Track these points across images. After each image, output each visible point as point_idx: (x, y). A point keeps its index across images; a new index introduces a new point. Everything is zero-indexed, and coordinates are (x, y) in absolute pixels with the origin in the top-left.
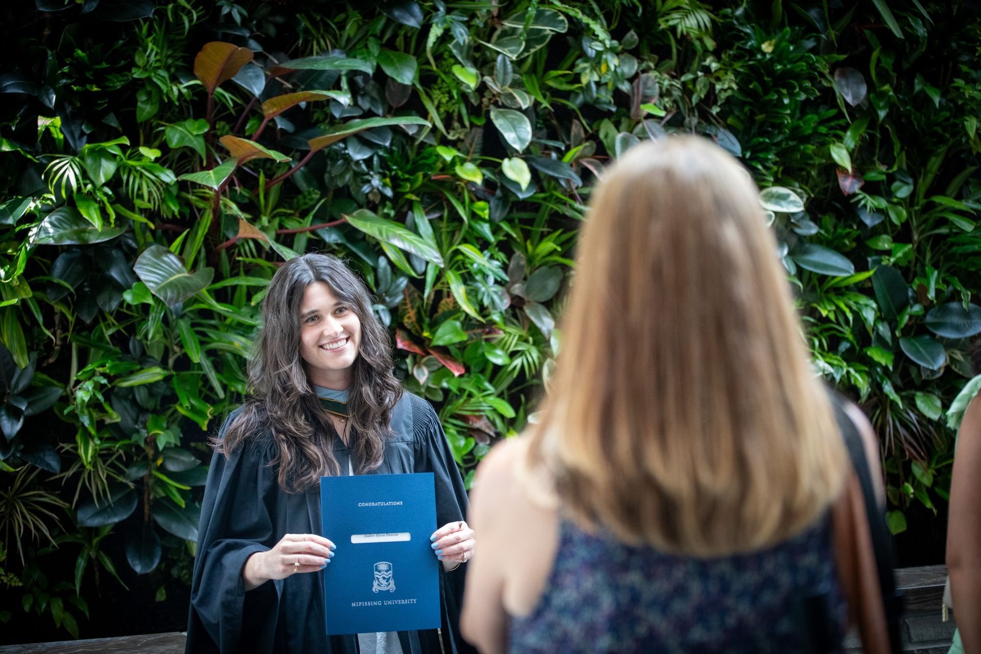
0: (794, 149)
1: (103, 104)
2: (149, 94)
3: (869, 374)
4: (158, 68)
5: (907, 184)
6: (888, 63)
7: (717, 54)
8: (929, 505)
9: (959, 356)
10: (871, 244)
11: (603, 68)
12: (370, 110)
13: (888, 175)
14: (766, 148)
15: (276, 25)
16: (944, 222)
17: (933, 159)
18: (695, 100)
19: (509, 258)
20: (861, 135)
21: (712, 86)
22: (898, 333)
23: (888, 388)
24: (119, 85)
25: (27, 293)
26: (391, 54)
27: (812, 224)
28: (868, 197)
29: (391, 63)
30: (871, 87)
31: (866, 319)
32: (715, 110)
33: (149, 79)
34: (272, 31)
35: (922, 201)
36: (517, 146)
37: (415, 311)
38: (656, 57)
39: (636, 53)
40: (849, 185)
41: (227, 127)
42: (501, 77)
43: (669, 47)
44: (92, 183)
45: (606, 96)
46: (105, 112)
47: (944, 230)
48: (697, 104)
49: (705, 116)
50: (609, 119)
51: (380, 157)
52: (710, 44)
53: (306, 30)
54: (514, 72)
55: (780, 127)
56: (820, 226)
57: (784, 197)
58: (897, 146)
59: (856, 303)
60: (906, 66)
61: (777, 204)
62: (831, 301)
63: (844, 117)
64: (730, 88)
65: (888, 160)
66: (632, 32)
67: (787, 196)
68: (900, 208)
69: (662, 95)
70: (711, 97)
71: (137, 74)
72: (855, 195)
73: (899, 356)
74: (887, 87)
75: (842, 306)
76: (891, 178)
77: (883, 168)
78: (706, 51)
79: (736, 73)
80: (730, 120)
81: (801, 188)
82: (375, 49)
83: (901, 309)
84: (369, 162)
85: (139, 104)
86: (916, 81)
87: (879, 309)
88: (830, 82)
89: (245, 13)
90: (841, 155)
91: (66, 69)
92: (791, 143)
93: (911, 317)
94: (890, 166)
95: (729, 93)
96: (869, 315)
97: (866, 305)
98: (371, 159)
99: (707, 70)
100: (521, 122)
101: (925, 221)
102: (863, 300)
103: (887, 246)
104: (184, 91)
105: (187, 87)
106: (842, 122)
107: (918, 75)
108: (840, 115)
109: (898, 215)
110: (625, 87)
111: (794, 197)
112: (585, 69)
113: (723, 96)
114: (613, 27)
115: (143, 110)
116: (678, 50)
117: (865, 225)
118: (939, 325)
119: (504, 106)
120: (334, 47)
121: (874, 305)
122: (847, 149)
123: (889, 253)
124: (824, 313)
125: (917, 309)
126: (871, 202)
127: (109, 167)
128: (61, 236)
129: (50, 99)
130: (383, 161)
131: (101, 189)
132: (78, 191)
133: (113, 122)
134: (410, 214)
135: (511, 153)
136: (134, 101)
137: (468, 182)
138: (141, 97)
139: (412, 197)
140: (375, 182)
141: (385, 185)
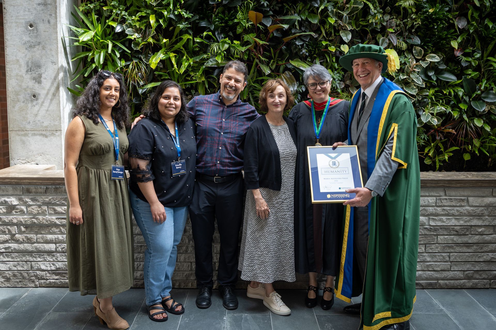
0: (439, 42)
1: (227, 29)
2: (240, 26)
3: (459, 111)
4: (243, 19)
5: (479, 53)
6: (476, 15)
7: (416, 13)
8: (477, 152)
9: (493, 107)
10: (465, 72)
11: (376, 18)
12: (305, 31)
13: (472, 50)
14: (429, 42)
15: (279, 7)
16: (491, 66)
17: (490, 45)
18: (407, 28)
19: (345, 74)
20: (463, 38)
21: (413, 23)
22: (471, 100)
23: (465, 117)
24: (231, 24)
25: (203, 79)
26: (312, 15)
27: (445, 65)
28: (463, 57)
29: (311, 17)
30: (469, 22)
31: (459, 95)
32: (413, 30)
33: (240, 22)
34: (277, 8)
35: (485, 59)
36: (347, 41)
38: (397, 15)
39: (390, 14)
40: (458, 54)
41: (264, 36)
42: (345, 21)
43: (400, 11)
44: (221, 50)
45: (379, 27)
46: (229, 31)
47: (492, 68)
48: (408, 29)
49: (410, 32)
50: (381, 34)
51: (306, 44)
52: (414, 10)
53: (287, 8)
54: (349, 19)
55: (435, 35)
56: (447, 66)
57: (434, 57)
58: (477, 41)
59: (457, 90)
60: (483, 16)
61: (431, 59)
62: (448, 89)
63: (457, 32)
64: (419, 24)
65: (474, 46)
66: (388, 7)
67: (435, 56)
68: (476, 61)
69: (397, 26)
70: (413, 27)
71: (236, 21)
72: (459, 56)
73: (470, 107)
74: (474, 22)
75: (452, 91)
76: (474, 51)
77: (471, 49)
78: (413, 13)
79: (421, 19)
80: (419, 34)
81: (441, 54)
82: (307, 14)
83: (473, 92)
84: (302, 46)
85: (238, 29)
86: (486, 20)
87: (465, 92)
88: (454, 21)
89: (268, 3)
90: (455, 44)
91: (217, 19)
92: (438, 40)
93: (477, 95)
94: (474, 48)
95: (418, 25)
96: (461, 94)
97: (460, 91)
98: (303, 44)
99: (412, 19)
100: (349, 34)
101: (486, 65)
102: (460, 89)
103: (470, 73)
104: (249, 25)
105: (250, 24)
106: (456, 34)
107: (487, 19)
108: (456, 31)
109: (475, 63)
110: (385, 24)
111: (437, 57)
112: (371, 18)
113: (417, 25)
114: (383, 5)
115: (238, 31)
116: (403, 12)
117: (462, 66)
118: (485, 98)
119: (345, 30)
120: (295, 13)
121: (463, 91)
122: (458, 42)
123: (470, 75)
124: (445, 92)
125: (479, 92)
126: (464, 59)
127: (226, 46)
128: (212, 65)
129: (212, 28)
130: (307, 45)
131: (223, 52)
132: (217, 52)
133: (231, 34)
134: (315, 60)
135: (344, 43)
136: (236, 28)
137: (331, 52)
138: (238, 27)
139: (315, 55)
140: (303, 51)
141: (306, 52)
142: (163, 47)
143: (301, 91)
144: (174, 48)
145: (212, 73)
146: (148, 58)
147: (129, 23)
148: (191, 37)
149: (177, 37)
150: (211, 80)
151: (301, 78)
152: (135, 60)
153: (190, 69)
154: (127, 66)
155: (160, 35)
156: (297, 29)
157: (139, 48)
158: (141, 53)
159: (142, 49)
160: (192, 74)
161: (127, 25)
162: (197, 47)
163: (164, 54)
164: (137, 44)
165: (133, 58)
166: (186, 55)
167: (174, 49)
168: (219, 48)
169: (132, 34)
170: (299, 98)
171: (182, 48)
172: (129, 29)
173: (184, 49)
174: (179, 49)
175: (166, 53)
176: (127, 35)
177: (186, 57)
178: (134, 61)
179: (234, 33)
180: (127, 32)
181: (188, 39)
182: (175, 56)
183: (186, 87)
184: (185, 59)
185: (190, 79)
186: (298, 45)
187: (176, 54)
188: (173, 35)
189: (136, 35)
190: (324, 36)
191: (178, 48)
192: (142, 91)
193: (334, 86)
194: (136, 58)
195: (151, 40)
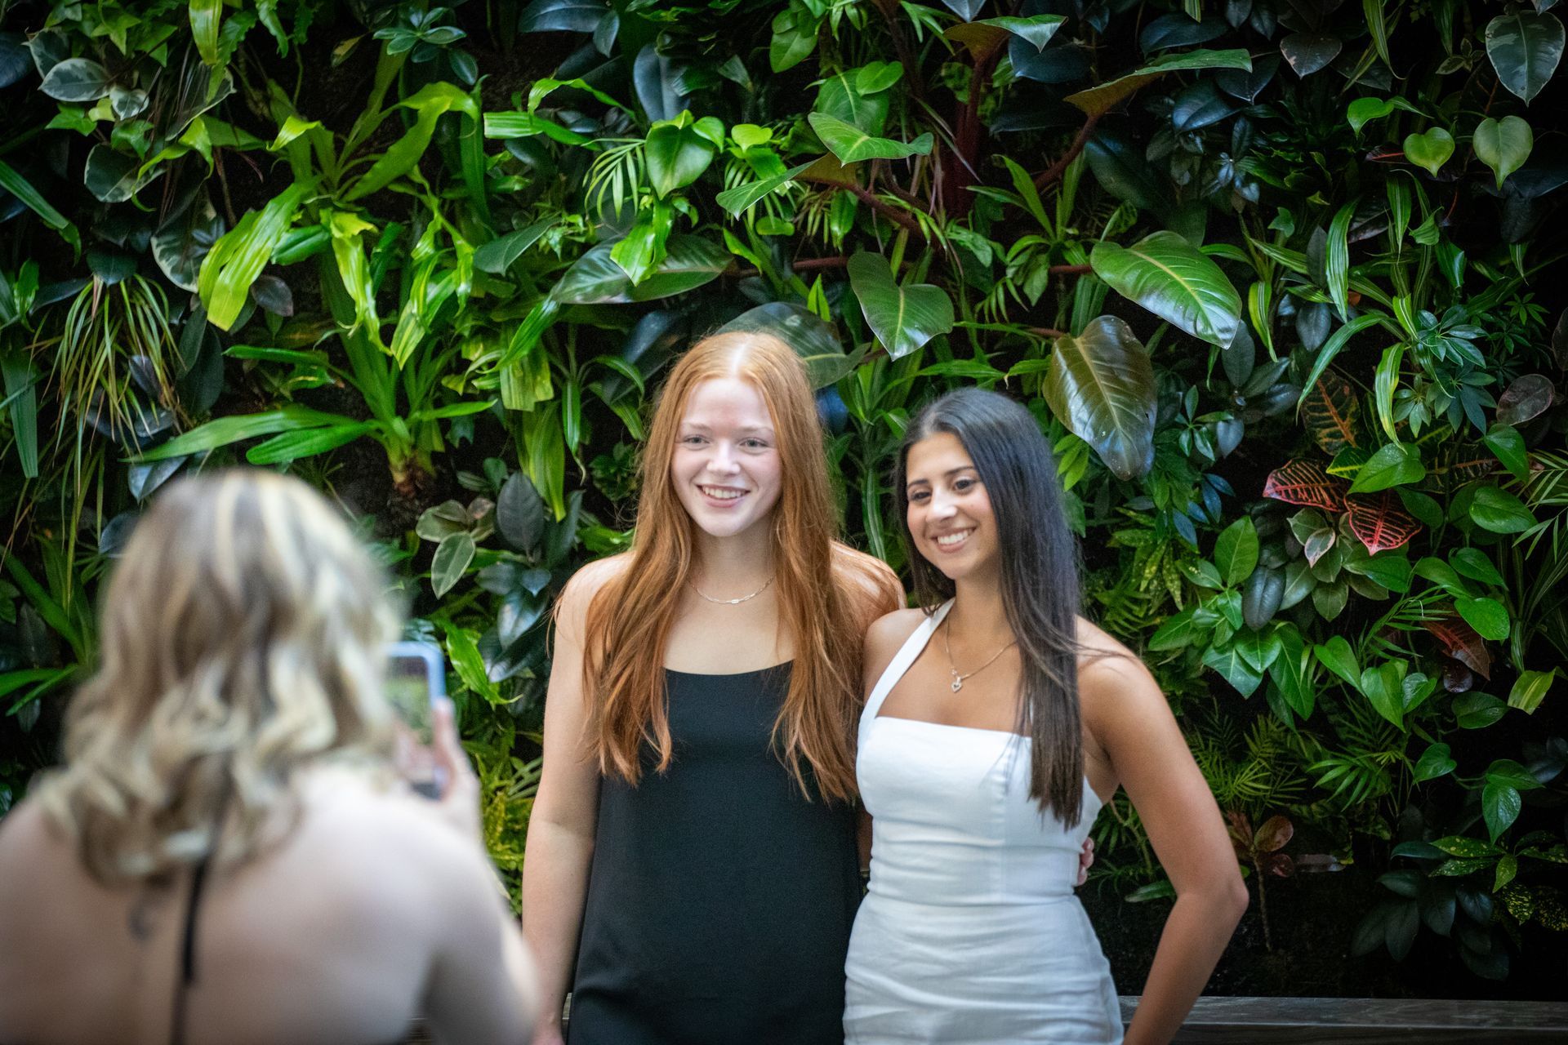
1: (709, 43)
2: (795, 16)
12: (1247, 25)
25: (547, 387)
36: (1522, 91)
37: (1349, 420)
44: (654, 193)
46: (723, 57)
84: (1219, 134)
85: (775, 38)
98: (1225, 126)
100: (1552, 36)
104: (852, 13)
105: (854, 7)
115: (785, 49)
127: (696, 161)
128: (599, 288)
129: (605, 36)
130: (1258, 125)
131: (667, 202)
132: (628, 205)
133: (738, 72)
134: (1319, 229)
135: (1505, 106)
136: (769, 33)
137: (1422, 172)
138: (782, 24)
139: (1316, 199)
140: (1226, 172)
141: (1248, 179)
142: (298, 171)
143: (1211, 455)
144: (368, 175)
145: (619, 344)
146: (191, 255)
147: (67, 22)
148: (469, 105)
149: (391, 98)
150: (605, 392)
151: (1212, 360)
152: (107, 271)
153: (465, 328)
154: (52, 317)
155: (276, 90)
156: (1189, 20)
157: (129, 191)
158: (152, 223)
159: (149, 194)
160: (477, 355)
161: (49, 40)
162: (516, 166)
163: (295, 225)
164: (125, 162)
165: (92, 261)
166: (439, 221)
167: (369, 183)
168: (646, 181)
169: (84, 98)
170: (1214, 502)
171: (417, 177)
172: (65, 65)
173: (427, 185)
174: (403, 179)
175: (306, 218)
176: (51, 107)
177: (444, 240)
178: (98, 281)
179: (760, 68)
180: (48, 84)
181: (454, 118)
182: (363, 233)
183: (447, 443)
184: (430, 259)
185: (460, 390)
186: (1185, 133)
187: (369, 227)
188: (370, 85)
189: (110, 104)
190: (1379, 58)
191: (396, 173)
192: (150, 478)
193: (1440, 411)
194: (109, 251)
195: (199, 138)
